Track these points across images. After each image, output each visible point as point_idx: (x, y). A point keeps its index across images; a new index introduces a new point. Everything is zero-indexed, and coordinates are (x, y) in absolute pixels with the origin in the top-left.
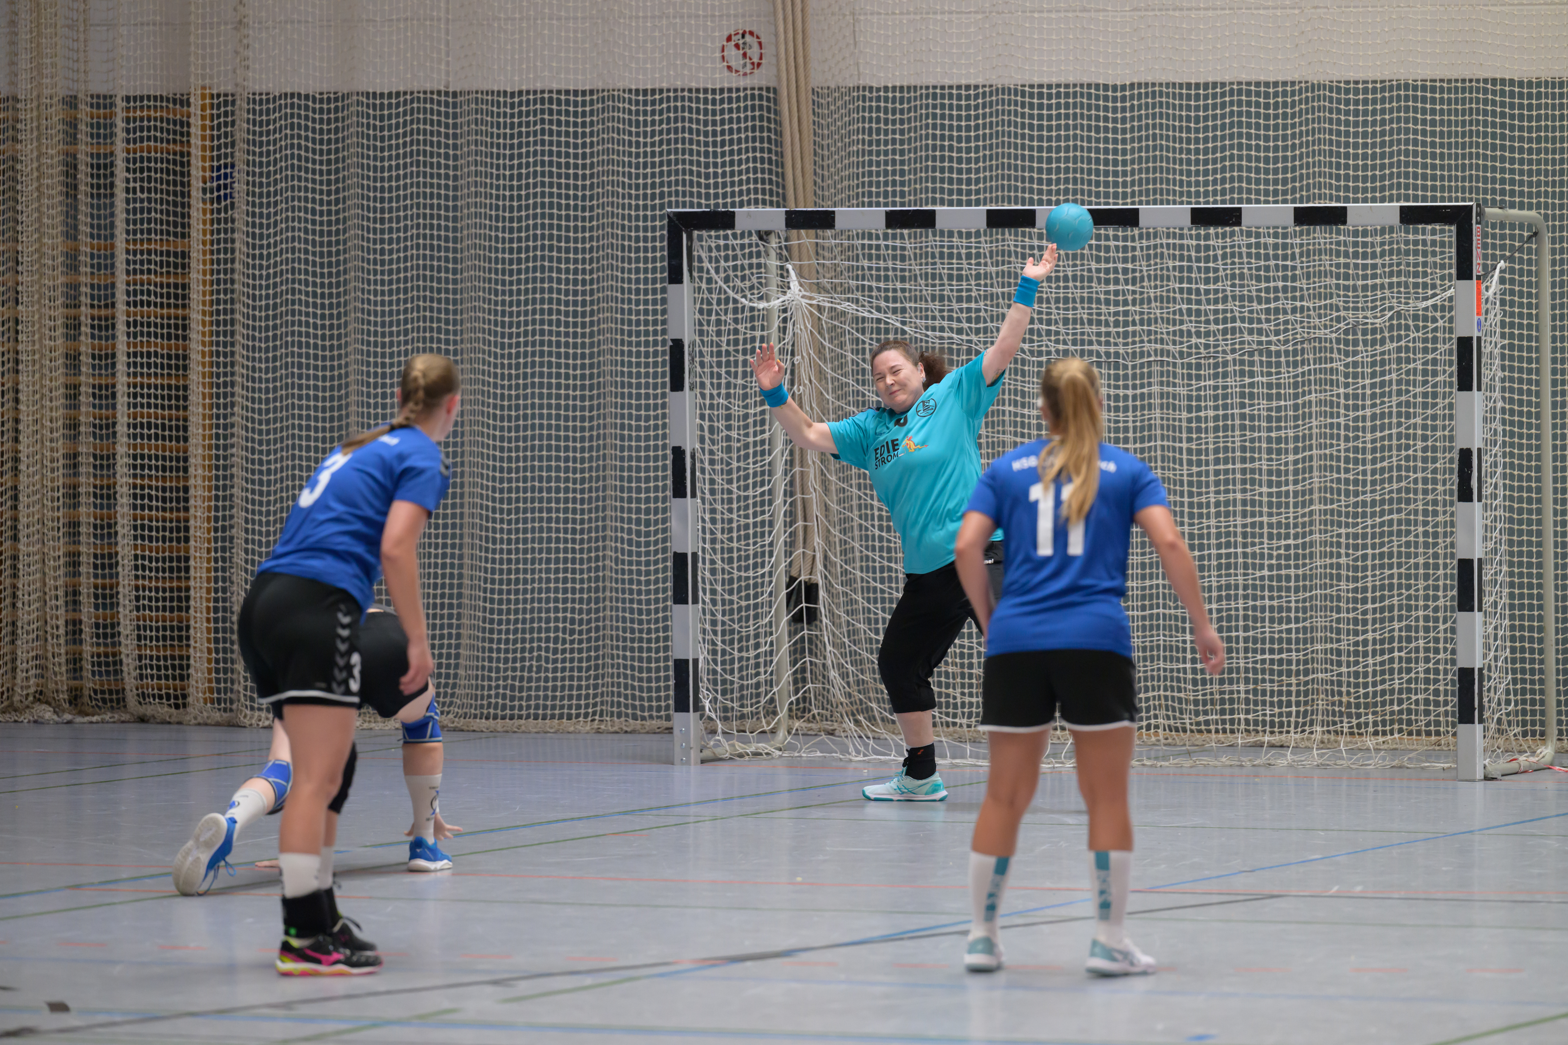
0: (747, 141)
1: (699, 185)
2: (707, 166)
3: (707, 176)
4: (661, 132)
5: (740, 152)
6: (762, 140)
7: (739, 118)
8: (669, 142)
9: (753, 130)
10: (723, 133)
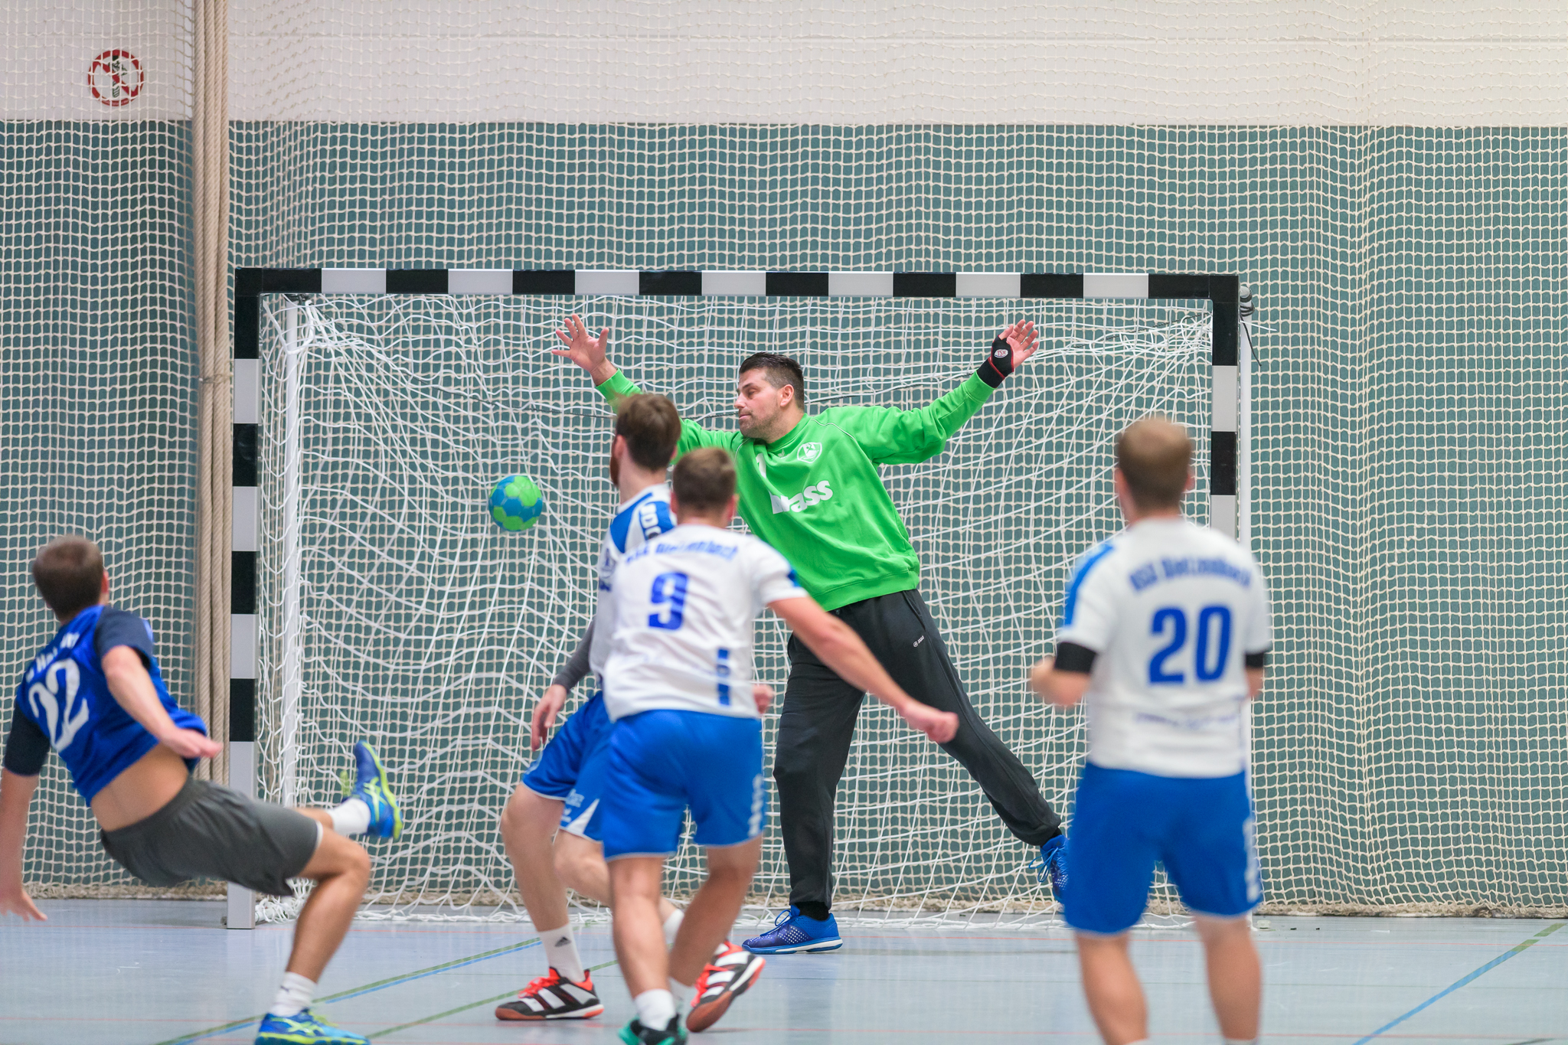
0: (143, 178)
1: (85, 229)
2: (95, 206)
3: (95, 219)
4: (39, 165)
5: (134, 191)
6: (162, 179)
7: (134, 150)
8: (48, 177)
9: (152, 166)
10: (115, 167)
